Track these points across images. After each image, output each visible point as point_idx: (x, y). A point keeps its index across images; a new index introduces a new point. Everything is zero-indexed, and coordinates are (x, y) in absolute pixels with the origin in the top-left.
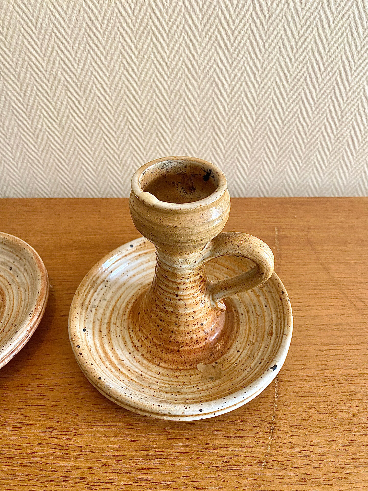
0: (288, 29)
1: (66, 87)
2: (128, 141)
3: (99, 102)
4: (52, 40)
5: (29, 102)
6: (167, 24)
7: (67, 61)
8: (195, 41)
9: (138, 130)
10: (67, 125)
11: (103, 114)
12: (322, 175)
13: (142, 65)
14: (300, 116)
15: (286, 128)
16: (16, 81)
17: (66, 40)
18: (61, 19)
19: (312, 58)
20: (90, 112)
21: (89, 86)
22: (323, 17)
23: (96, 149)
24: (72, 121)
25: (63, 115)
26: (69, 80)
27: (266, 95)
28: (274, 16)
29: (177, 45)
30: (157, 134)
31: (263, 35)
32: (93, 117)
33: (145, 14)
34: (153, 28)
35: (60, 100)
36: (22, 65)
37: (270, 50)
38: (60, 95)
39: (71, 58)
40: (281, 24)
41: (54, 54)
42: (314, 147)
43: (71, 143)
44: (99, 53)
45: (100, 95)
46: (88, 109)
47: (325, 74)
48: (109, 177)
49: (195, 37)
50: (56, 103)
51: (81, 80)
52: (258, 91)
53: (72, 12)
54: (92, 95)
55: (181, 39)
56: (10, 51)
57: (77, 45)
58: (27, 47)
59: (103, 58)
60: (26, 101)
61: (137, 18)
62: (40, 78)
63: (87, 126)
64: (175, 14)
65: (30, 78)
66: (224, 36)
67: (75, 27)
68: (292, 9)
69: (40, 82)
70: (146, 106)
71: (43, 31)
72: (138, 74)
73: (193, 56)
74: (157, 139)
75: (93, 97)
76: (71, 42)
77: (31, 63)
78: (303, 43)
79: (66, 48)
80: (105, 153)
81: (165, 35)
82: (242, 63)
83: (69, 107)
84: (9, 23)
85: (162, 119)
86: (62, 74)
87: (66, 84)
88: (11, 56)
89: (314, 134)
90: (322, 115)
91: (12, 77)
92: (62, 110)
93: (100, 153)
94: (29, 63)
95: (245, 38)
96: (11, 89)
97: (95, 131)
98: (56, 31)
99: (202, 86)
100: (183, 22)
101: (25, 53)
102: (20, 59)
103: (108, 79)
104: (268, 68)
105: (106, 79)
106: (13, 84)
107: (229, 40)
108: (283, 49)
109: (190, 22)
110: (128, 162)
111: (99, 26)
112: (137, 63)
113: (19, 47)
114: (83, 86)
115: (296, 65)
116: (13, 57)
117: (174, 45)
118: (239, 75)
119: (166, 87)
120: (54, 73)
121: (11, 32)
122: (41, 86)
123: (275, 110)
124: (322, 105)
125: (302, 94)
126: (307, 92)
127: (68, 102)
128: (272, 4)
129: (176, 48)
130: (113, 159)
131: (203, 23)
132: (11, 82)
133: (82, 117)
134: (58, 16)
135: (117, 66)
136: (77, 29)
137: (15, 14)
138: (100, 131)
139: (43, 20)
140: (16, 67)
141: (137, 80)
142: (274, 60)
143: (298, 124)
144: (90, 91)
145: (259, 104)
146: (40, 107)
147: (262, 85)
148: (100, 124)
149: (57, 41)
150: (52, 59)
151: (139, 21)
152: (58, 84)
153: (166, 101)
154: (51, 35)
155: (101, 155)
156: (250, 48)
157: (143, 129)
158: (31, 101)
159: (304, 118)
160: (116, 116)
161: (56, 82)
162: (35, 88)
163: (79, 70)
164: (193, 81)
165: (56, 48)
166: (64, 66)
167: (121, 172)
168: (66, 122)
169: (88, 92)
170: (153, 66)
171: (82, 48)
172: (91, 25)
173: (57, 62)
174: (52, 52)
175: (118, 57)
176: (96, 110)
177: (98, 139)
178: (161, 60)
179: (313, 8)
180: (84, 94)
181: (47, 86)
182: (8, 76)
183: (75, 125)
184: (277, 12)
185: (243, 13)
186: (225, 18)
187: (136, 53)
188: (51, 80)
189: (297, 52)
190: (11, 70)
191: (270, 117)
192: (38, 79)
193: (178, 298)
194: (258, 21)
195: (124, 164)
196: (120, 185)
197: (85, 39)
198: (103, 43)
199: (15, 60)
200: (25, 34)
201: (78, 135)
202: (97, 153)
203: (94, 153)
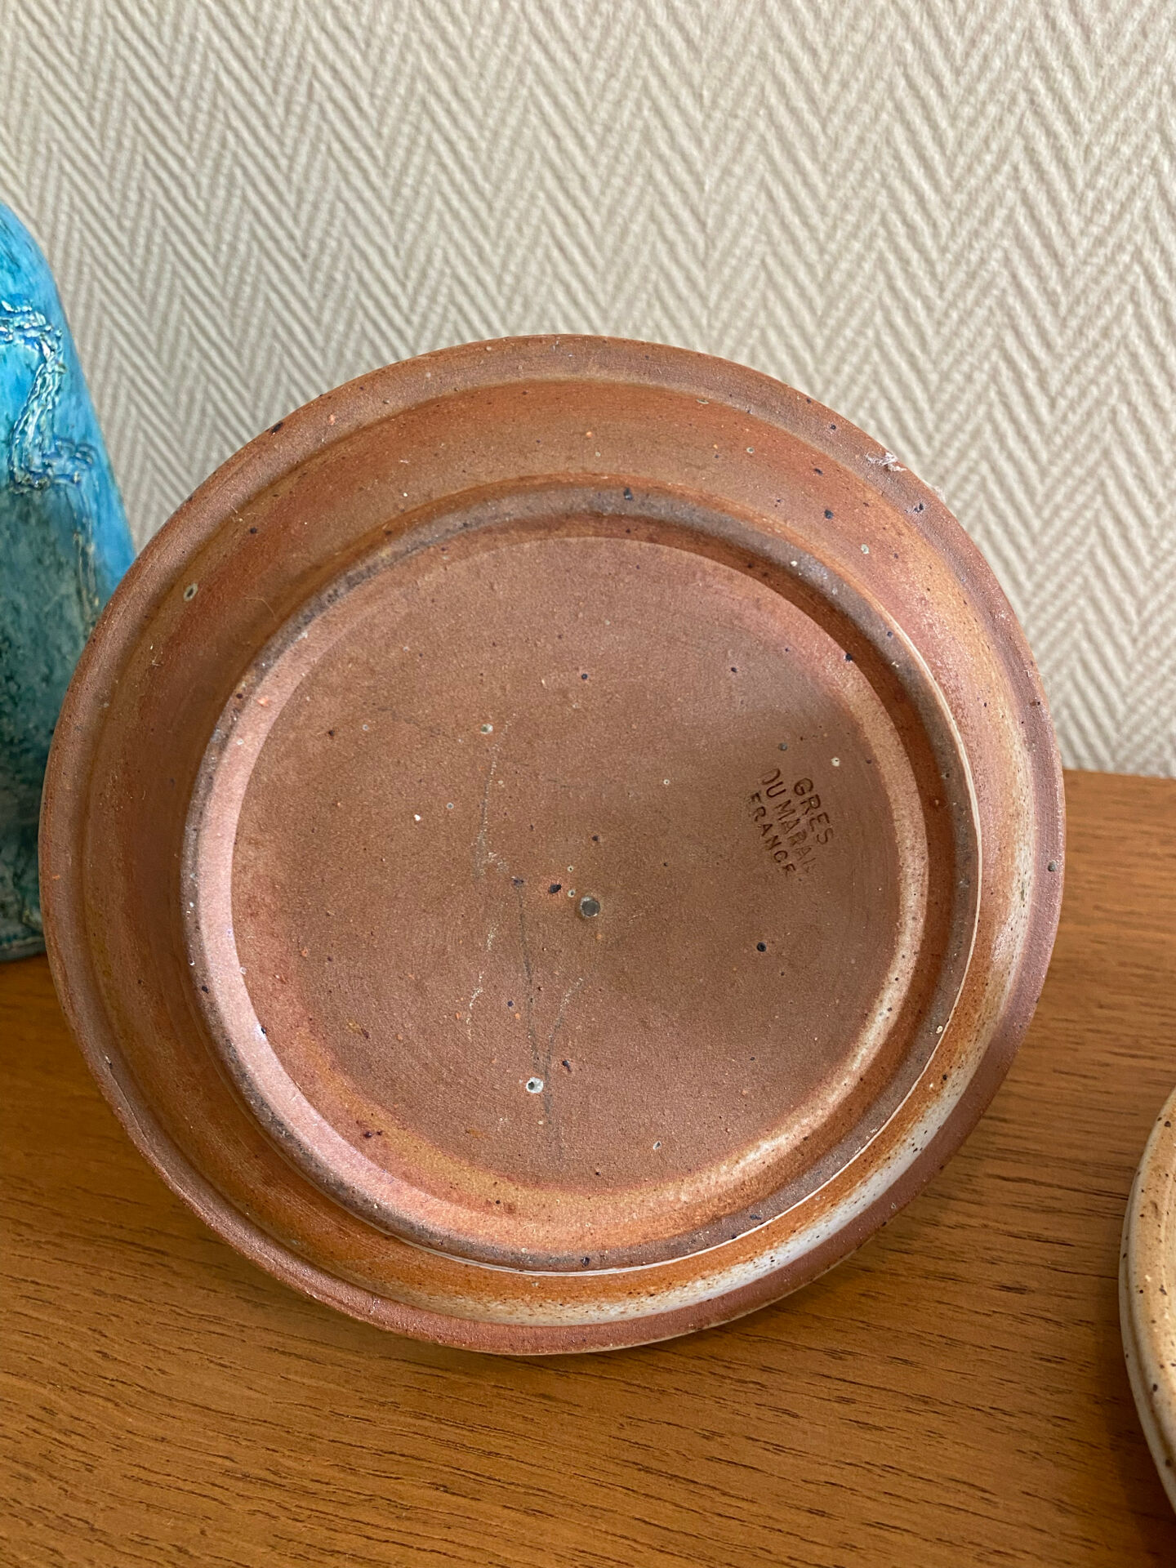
1: (1010, 314)
3: (1131, 377)
4: (1011, 122)
5: (837, 370)
7: (1044, 209)
10: (962, 469)
11: (1130, 429)
16: (812, 290)
17: (1070, 121)
18: (1073, 33)
20: (1075, 419)
21: (1108, 312)
23: (1053, 570)
24: (986, 454)
25: (958, 428)
26: (1029, 282)
32: (1083, 439)
35: (965, 367)
36: (857, 227)
38: (971, 346)
39: (1064, 194)
41: (1000, 179)
45: (1142, 349)
46: (1072, 407)
48: (1069, 686)
50: (945, 377)
51: (1079, 284)
54: (1107, 348)
56: (825, 170)
57: (1109, 139)
58: (897, 157)
60: (828, 369)
62: (911, 278)
63: (1043, 473)
65: (873, 278)
67: (1124, 63)
69: (907, 294)
71: (982, 88)
75: (1111, 357)
76: (1087, 127)
77: (894, 218)
79: (1058, 151)
80: (1086, 586)
83: (993, 394)
84: (859, 60)
86: (1007, 261)
87: (1012, 300)
88: (822, 189)
91: (802, 275)
92: (962, 408)
93: (1062, 587)
94: (884, 222)
96: (785, 321)
97: (1070, 498)
98: (1038, 83)
101: (884, 177)
102: (856, 204)
113: (867, 154)
114: (1081, 310)
116: (831, 196)
120: (974, 257)
121: (851, 98)
122: (907, 310)
127: (994, 376)
130: (1113, 616)
132: (791, 293)
133: (1034, 436)
136: (1133, 71)
138: (1092, 498)
139: (999, 40)
140: (830, 237)
144: (1106, 333)
146: (874, 393)
148: (1104, 471)
150: (984, 201)
152: (977, 303)
154: (1013, 100)
155: (1067, 596)
158: (847, 369)
161: (971, 295)
162: (879, 318)
163: (1085, 244)
165: (1017, 154)
166: (1027, 229)
167: (1129, 668)
168: (962, 455)
169: (1093, 334)
171: (1126, 151)
173: (1001, 213)
174: (996, 169)
176: (1105, 411)
177: (1076, 531)
180: (1072, 345)
181: (929, 309)
182: (788, 271)
183: (994, 469)
188: (952, 286)
190: (810, 249)
192: (900, 283)
195: (1156, 641)
196: (1106, 721)
197: (1152, 114)
199: (833, 206)
200: (909, 103)
201: (994, 508)
202: (1051, 587)
203: (1040, 586)
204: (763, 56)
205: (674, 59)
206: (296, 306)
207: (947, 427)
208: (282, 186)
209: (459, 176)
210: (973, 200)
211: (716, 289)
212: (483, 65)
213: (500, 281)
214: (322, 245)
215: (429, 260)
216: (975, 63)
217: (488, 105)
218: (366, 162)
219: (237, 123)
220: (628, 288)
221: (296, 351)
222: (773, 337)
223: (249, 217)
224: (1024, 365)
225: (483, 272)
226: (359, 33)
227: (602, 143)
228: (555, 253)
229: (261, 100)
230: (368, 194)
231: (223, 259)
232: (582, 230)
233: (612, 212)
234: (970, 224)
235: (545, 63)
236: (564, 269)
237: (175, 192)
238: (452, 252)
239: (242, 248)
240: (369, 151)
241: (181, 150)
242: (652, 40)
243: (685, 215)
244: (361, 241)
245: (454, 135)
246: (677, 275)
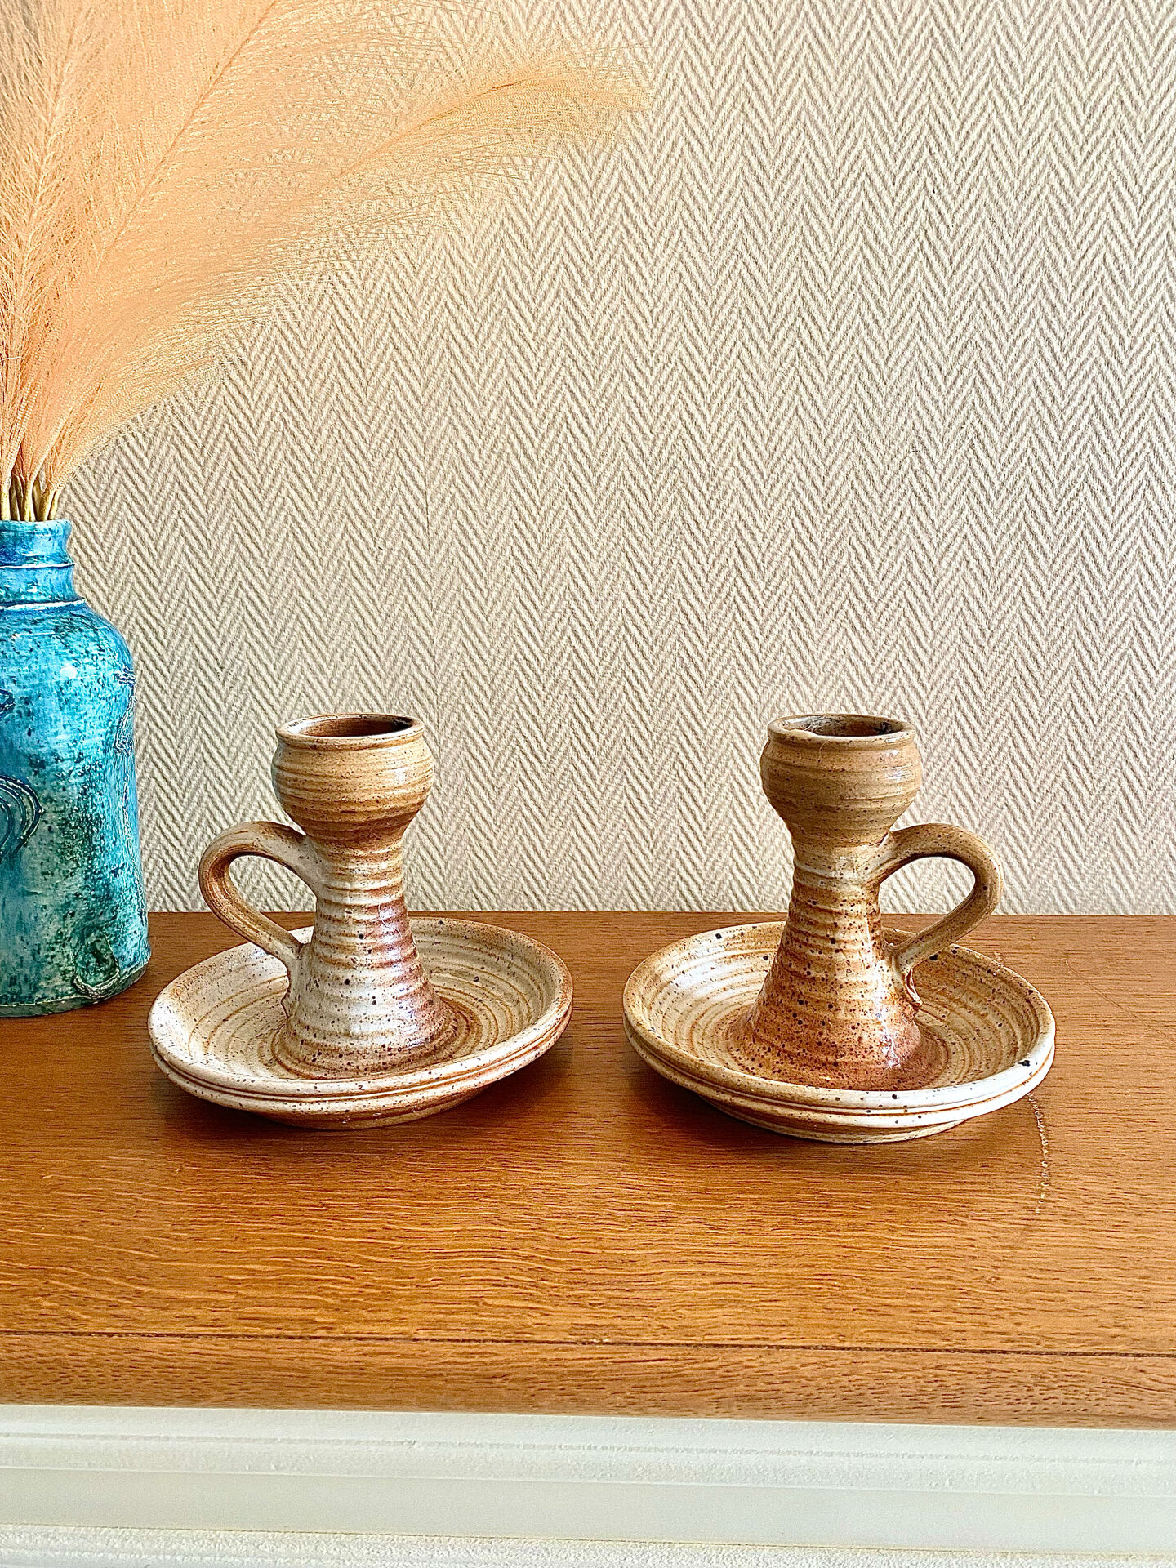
0: (971, 600)
1: (574, 697)
2: (673, 800)
3: (629, 724)
4: (565, 620)
5: (499, 724)
6: (762, 594)
7: (583, 654)
8: (809, 621)
9: (695, 779)
10: (562, 770)
11: (633, 748)
12: (1078, 878)
13: (714, 660)
14: (1013, 749)
15: (988, 774)
16: (486, 687)
17: (589, 620)
18: (586, 589)
19: (1020, 645)
20: (608, 744)
21: (615, 697)
22: (1029, 580)
23: (609, 818)
24: (571, 762)
25: (558, 750)
26: (581, 684)
27: (944, 712)
28: (945, 580)
29: (778, 627)
30: (732, 786)
31: (929, 610)
32: (614, 753)
33: (726, 580)
34: (738, 599)
35: (558, 721)
36: (504, 660)
37: (943, 633)
38: (559, 712)
39: (590, 649)
40: (959, 591)
41: (563, 642)
42: (1052, 816)
43: (562, 803)
44: (640, 639)
45: (631, 712)
46: (607, 738)
47: (1049, 673)
48: (625, 878)
49: (809, 613)
50: (549, 726)
51: (602, 685)
52: (927, 704)
53: (607, 577)
54: (617, 712)
55: (785, 618)
56: (488, 636)
57: (605, 628)
58: (519, 631)
59: (646, 649)
60: (495, 724)
61: (712, 586)
62: (530, 682)
63: (598, 770)
64: (777, 579)
65: (513, 682)
66: (861, 611)
67: (606, 600)
68: (975, 570)
69: (529, 689)
70: (715, 732)
71: (552, 606)
72: (705, 675)
73: (806, 644)
74: (731, 796)
75: (620, 717)
76: (596, 623)
77: (520, 657)
78: (1000, 622)
79: (585, 631)
80: (625, 824)
81: (757, 611)
82: (893, 655)
83: (571, 734)
85: (742, 758)
86: (570, 675)
87: (574, 692)
88: (488, 644)
89: (1046, 787)
90: (1057, 748)
91: (481, 680)
92: (558, 740)
93: (615, 826)
94: (516, 658)
95: (897, 615)
96: (474, 701)
97: (612, 781)
98: (573, 605)
99: (820, 697)
100: (790, 591)
101: (514, 640)
102: (503, 651)
103: (651, 683)
104: (943, 662)
105: (646, 684)
106: (479, 693)
107: (869, 617)
108: (965, 632)
109: (802, 590)
110: (670, 845)
111: (647, 598)
112: (706, 657)
114: (604, 696)
115: (993, 657)
116: (492, 647)
117: (772, 627)
118: (890, 675)
119: (755, 698)
120: (556, 674)
121: (498, 608)
122: (529, 696)
123: (963, 741)
124: (1053, 730)
125: (1012, 709)
126: (1021, 704)
127: (571, 725)
128: (939, 562)
129: (775, 632)
130: (640, 839)
131: (824, 591)
132: (476, 688)
133: (592, 753)
134: (581, 583)
135: (670, 662)
136: (610, 603)
137: (513, 580)
138: (621, 781)
139: (556, 589)
140: (492, 664)
141: (702, 685)
142: (952, 650)
143: (1012, 767)
144: (616, 706)
145: (932, 729)
146: (518, 734)
147: (934, 693)
148: (625, 767)
149: (574, 622)
150: (558, 650)
151: (715, 590)
152: (560, 693)
153: (753, 723)
154: (565, 612)
155: (617, 830)
156: (908, 630)
157: (704, 777)
158: (504, 723)
159: (1022, 755)
160: (657, 751)
161: (557, 689)
162: (517, 699)
163: (601, 669)
164: (804, 686)
165: (569, 632)
166: (577, 662)
167: (652, 866)
168: (561, 762)
169: (611, 706)
170: (733, 662)
172: (633, 597)
173: (566, 656)
174: (561, 638)
175: (674, 648)
176: (621, 740)
177: (617, 797)
178: (747, 652)
179: (1010, 567)
180: (603, 711)
181: (539, 695)
182: (474, 678)
183: (576, 768)
184: (950, 574)
185: (891, 576)
186: (861, 583)
187: (706, 640)
188: (548, 686)
189: (992, 636)
190: (484, 669)
191: (953, 754)
192: (525, 684)
193: (836, 946)
194: (917, 588)
195: (661, 850)
196: (646, 896)
197: (620, 619)
198: (651, 624)
199: (493, 651)
200: (522, 611)
201: (578, 787)
202: (609, 826)
203: (604, 826)
204: (459, 590)
205: (419, 588)
206: (213, 693)
207: (552, 749)
208: (214, 635)
209: (312, 633)
210: (553, 650)
211: (441, 686)
212: (328, 586)
213: (330, 683)
214: (233, 663)
215: (293, 671)
216: (548, 596)
217: (329, 602)
218: (263, 625)
219: (193, 604)
220: (397, 686)
221: (209, 717)
222: (468, 707)
223: (193, 648)
224: (583, 719)
225: (321, 677)
226: (266, 570)
227: (385, 622)
228: (360, 670)
229: (209, 596)
230: (262, 639)
231: (172, 669)
232: (374, 659)
233: (389, 651)
234: (553, 660)
235: (358, 587)
236: (365, 677)
237: (151, 635)
238: (305, 667)
239: (186, 664)
240: (265, 620)
241: (158, 616)
242: (408, 580)
243: (425, 654)
244: (255, 661)
245: (311, 615)
246: (421, 679)
